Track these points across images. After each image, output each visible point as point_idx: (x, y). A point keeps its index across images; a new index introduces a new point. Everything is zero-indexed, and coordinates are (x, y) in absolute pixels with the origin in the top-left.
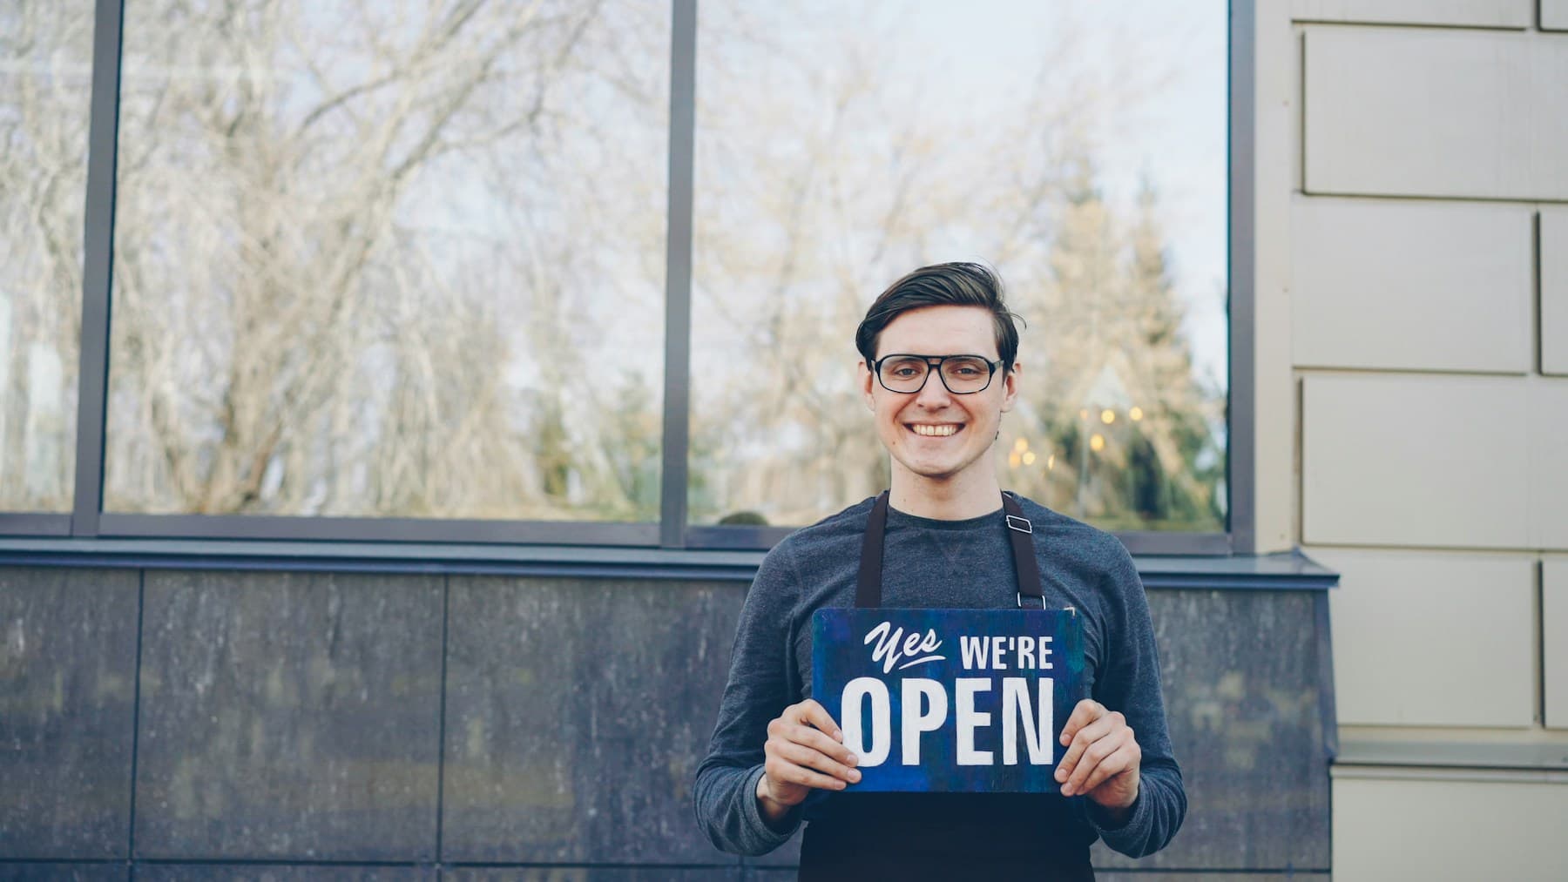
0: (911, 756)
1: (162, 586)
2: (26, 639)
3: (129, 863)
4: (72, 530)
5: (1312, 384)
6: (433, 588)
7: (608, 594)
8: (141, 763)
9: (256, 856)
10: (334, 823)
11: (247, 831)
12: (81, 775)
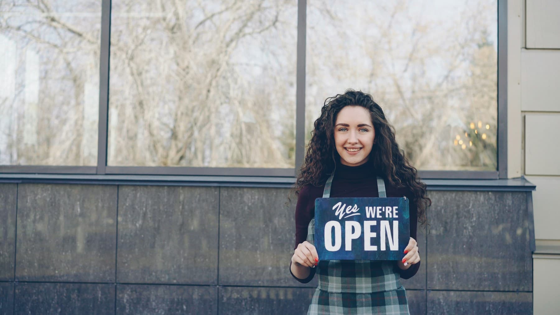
0: (348, 247)
1: (125, 190)
2: (81, 208)
3: (115, 284)
4: (97, 172)
5: (528, 117)
6: (215, 191)
7: (275, 194)
8: (119, 250)
9: (157, 282)
10: (183, 271)
11: (154, 274)
12: (99, 254)
